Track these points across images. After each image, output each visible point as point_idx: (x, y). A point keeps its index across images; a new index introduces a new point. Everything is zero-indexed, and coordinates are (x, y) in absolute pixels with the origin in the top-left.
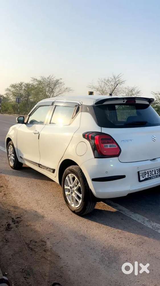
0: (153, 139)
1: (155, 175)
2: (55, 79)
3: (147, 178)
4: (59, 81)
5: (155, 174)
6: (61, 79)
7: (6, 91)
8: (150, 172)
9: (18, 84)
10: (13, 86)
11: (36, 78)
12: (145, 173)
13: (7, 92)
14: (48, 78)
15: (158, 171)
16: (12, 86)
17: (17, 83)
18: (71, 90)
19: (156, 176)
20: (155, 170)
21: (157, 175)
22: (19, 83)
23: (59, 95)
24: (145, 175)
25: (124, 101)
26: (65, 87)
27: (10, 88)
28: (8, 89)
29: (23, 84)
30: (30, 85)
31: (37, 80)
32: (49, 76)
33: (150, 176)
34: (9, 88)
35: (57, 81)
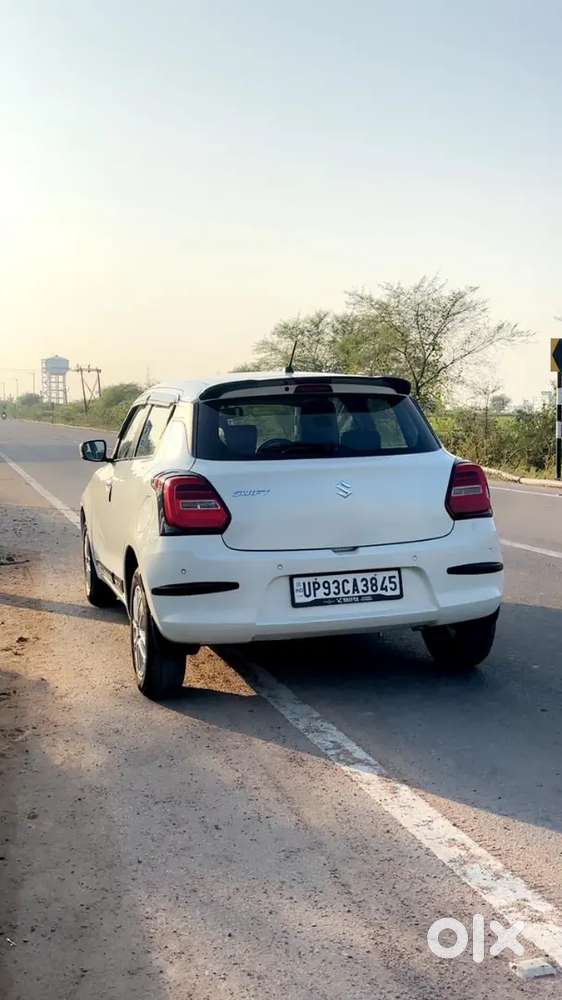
0: (341, 493)
1: (356, 594)
2: (446, 293)
3: (322, 600)
4: (467, 299)
5: (354, 590)
6: (474, 289)
7: (258, 350)
8: (336, 584)
9: (305, 321)
10: (287, 331)
11: (366, 293)
12: (316, 586)
13: (263, 355)
14: (417, 289)
15: (369, 585)
16: (280, 329)
17: (302, 317)
18: (521, 334)
19: (360, 597)
20: (355, 580)
21: (361, 593)
22: (312, 314)
23: (466, 359)
24: (315, 589)
25: (287, 389)
26: (493, 325)
27: (276, 338)
28: (267, 343)
29: (328, 319)
30: (356, 320)
31: (372, 301)
32: (423, 281)
33: (332, 596)
34: (270, 340)
35: (457, 298)
